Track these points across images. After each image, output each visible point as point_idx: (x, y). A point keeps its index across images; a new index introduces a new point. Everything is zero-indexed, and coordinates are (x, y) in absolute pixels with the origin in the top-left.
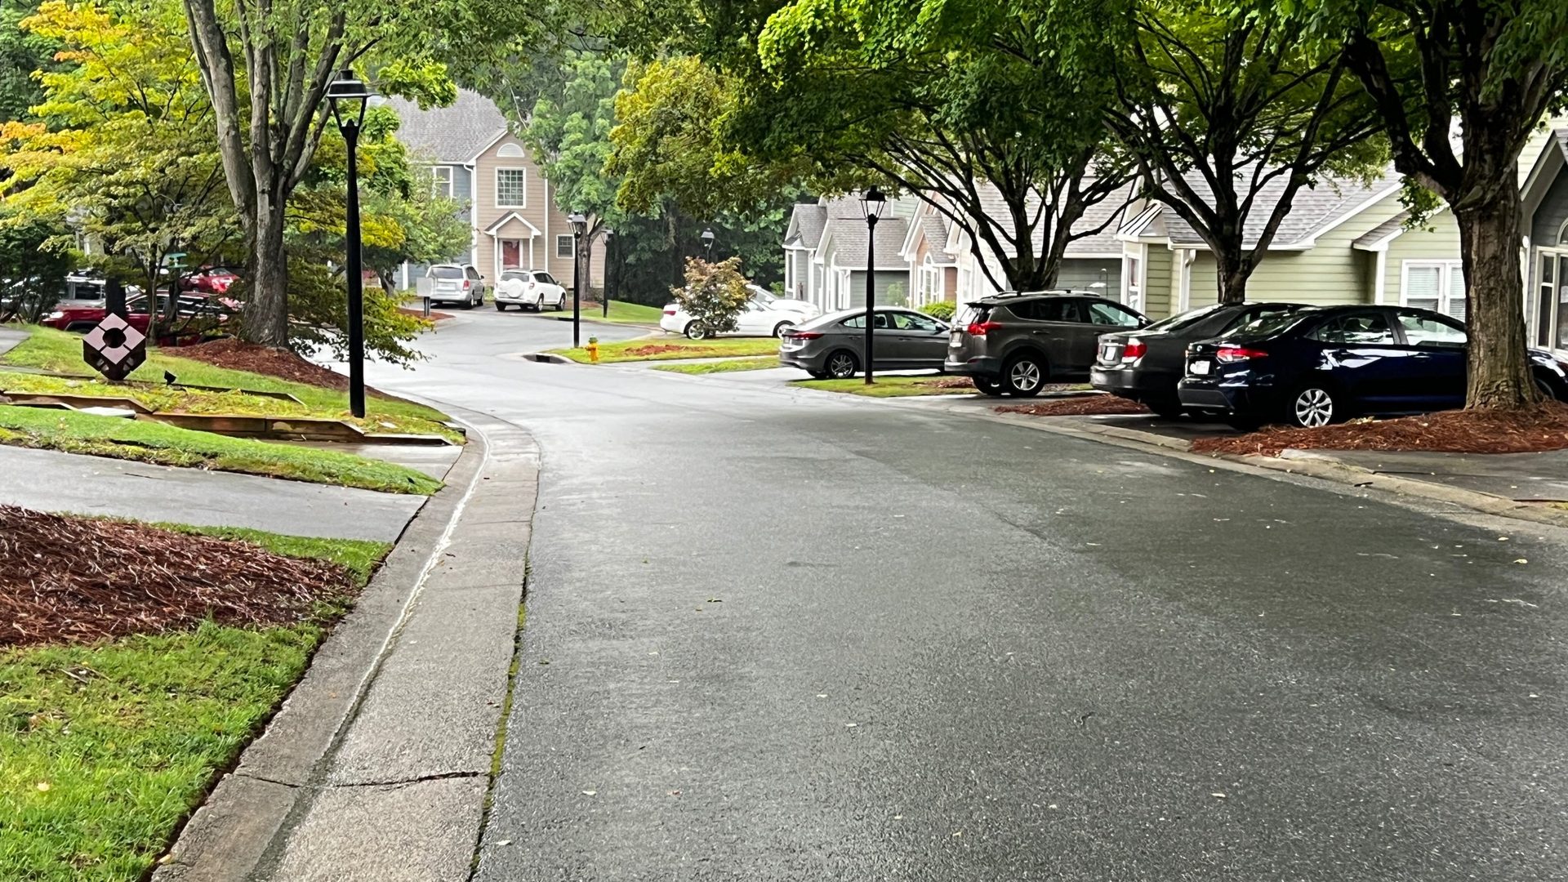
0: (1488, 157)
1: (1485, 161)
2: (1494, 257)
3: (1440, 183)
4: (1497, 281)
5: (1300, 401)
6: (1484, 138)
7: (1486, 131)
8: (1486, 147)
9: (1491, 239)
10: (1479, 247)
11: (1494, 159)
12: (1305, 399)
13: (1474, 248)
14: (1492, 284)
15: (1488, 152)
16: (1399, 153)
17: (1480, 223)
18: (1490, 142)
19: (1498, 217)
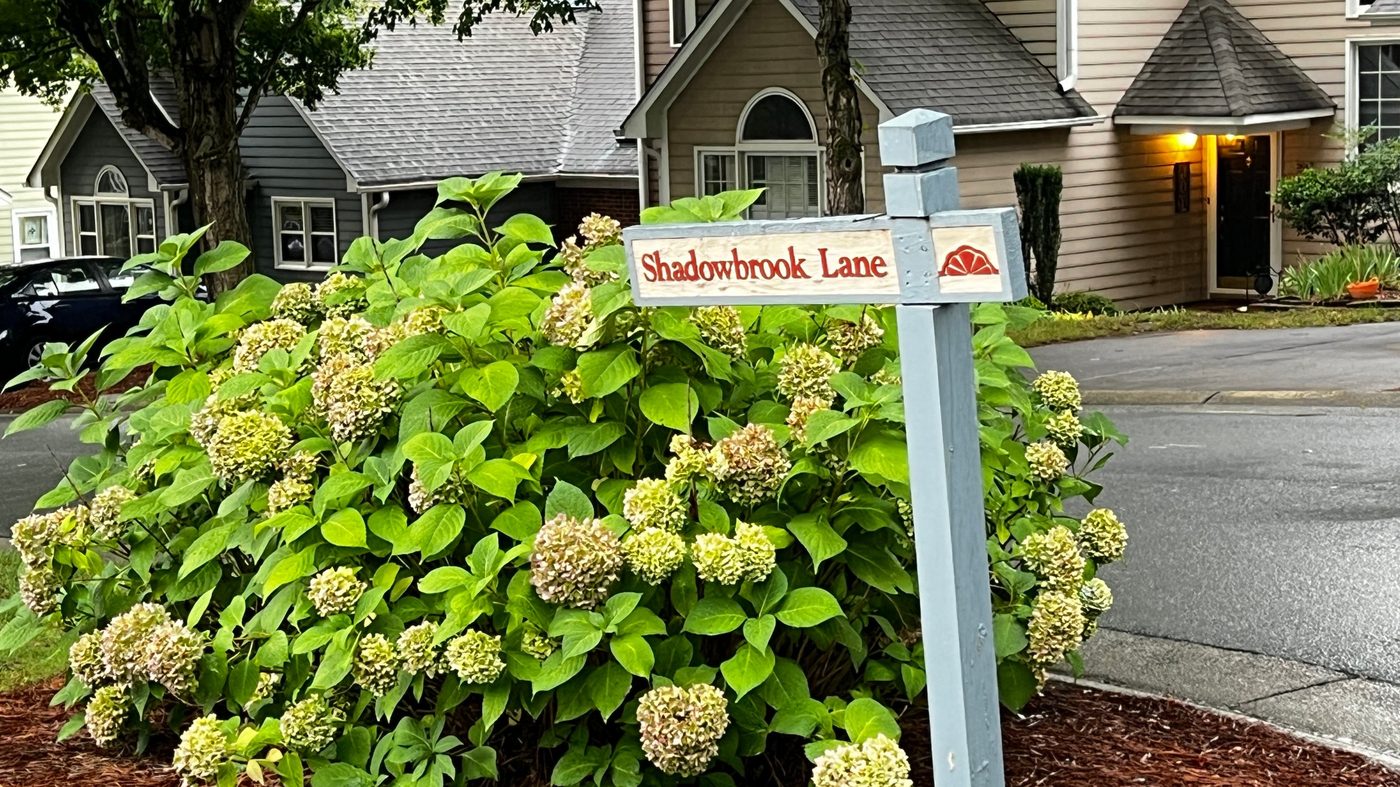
0: (212, 110)
1: (210, 113)
2: (227, 202)
3: (168, 136)
4: (232, 224)
5: (32, 356)
6: (208, 92)
7: (208, 86)
8: (209, 100)
9: (222, 185)
10: (212, 193)
11: (217, 110)
12: (35, 353)
13: (208, 194)
14: (228, 227)
15: (211, 104)
16: (126, 108)
17: (211, 171)
18: (213, 95)
19: (227, 163)
